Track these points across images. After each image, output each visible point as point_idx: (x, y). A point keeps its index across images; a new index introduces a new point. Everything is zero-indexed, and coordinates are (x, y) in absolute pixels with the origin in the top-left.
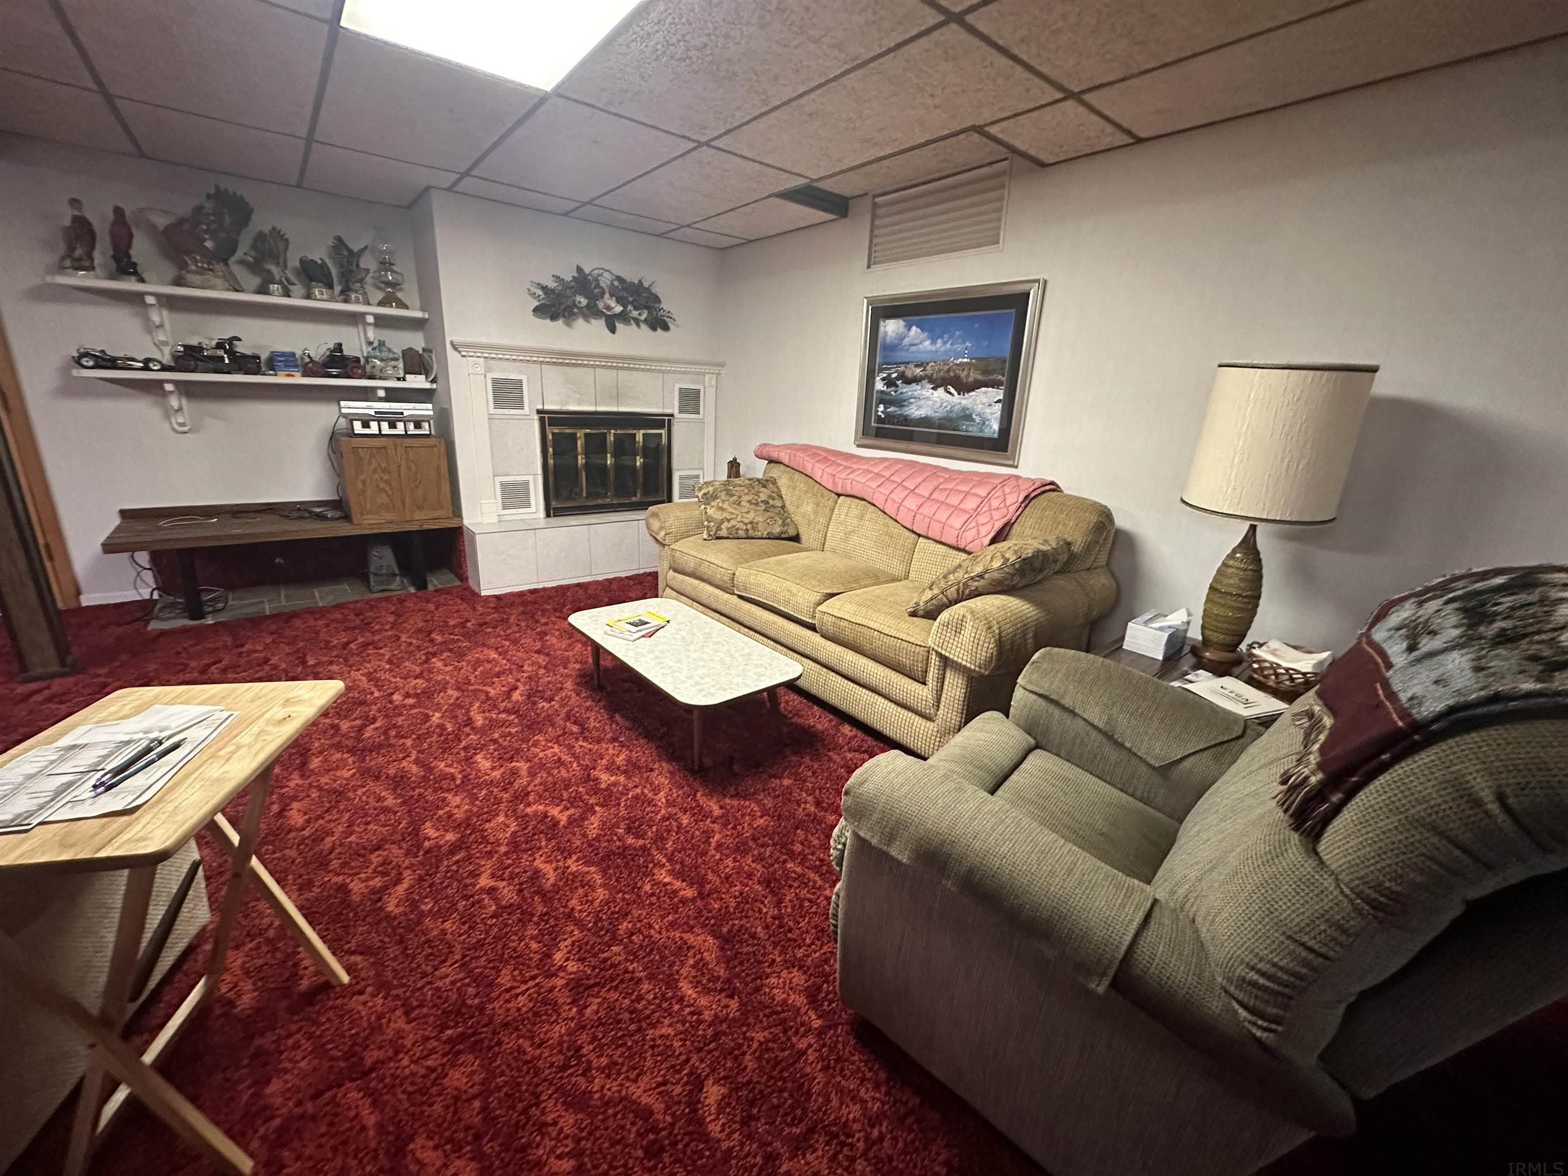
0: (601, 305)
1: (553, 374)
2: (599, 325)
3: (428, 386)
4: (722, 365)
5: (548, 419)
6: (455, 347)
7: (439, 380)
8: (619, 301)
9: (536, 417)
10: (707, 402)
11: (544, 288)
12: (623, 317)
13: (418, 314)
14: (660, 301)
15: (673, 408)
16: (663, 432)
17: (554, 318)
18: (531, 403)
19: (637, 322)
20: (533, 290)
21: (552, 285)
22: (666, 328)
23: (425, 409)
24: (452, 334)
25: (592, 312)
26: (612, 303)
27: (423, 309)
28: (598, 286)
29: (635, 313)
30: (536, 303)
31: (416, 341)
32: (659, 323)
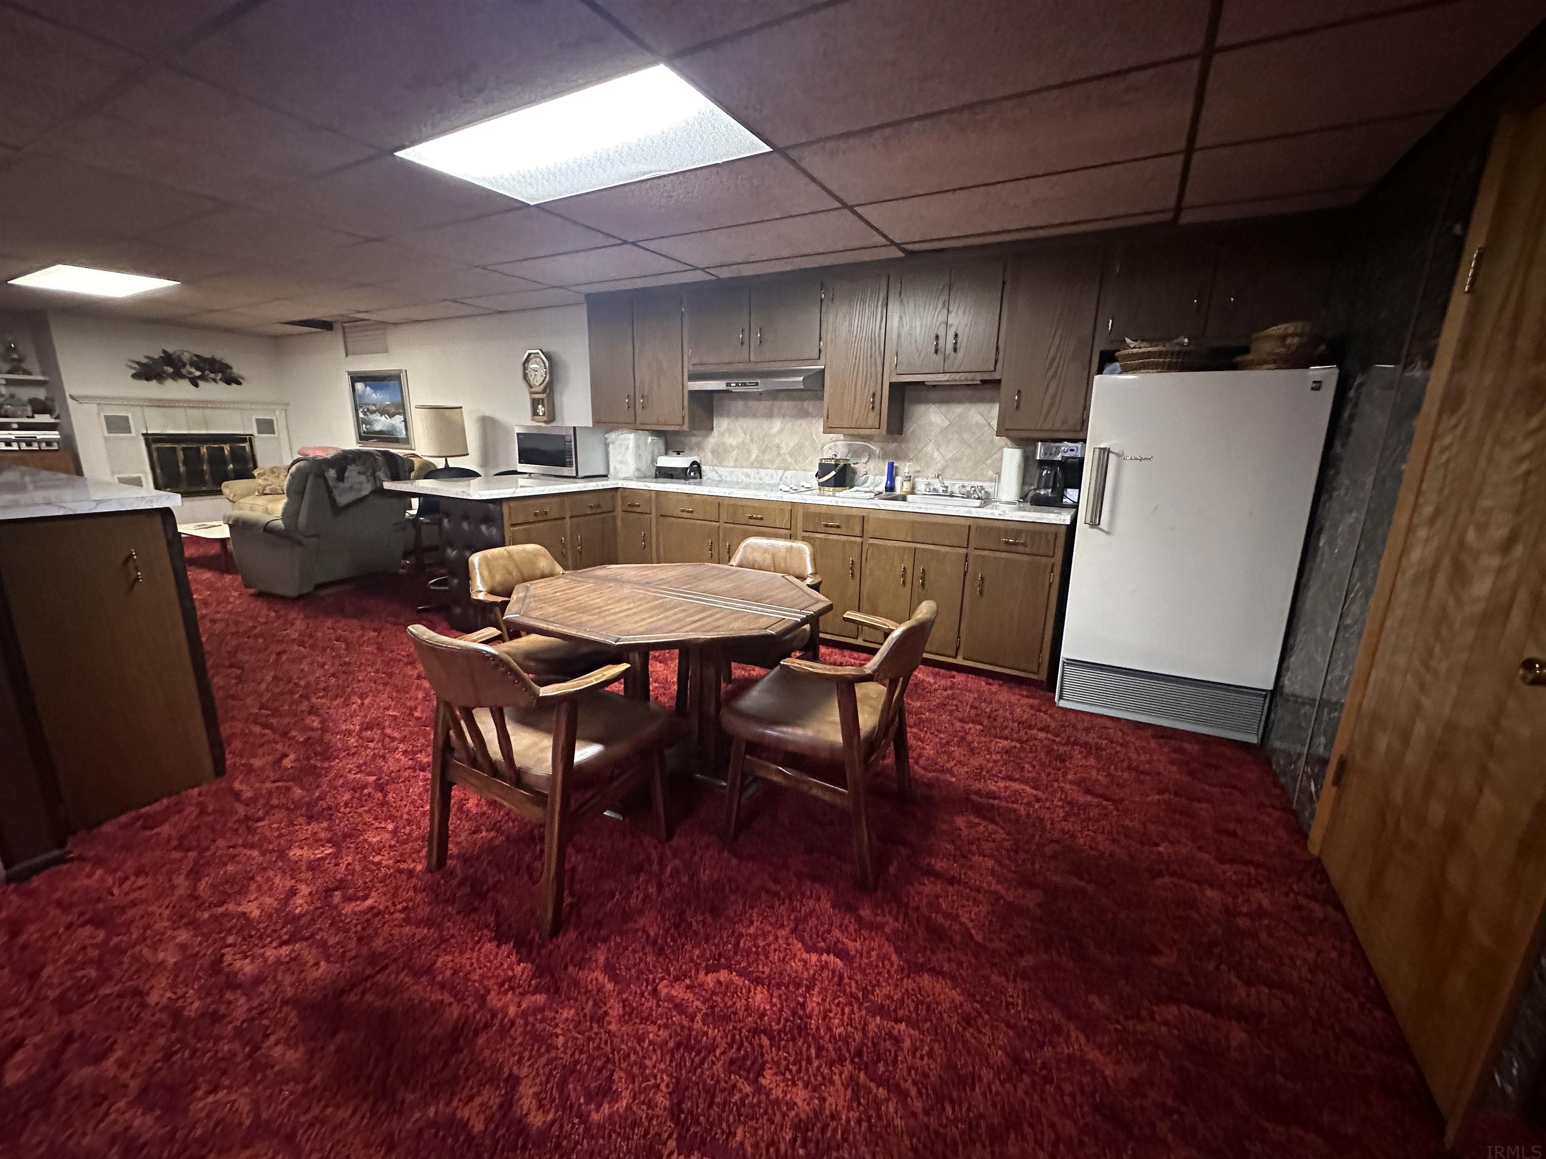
0: (184, 371)
1: (150, 412)
2: (185, 384)
3: (53, 421)
4: (288, 404)
5: (150, 440)
6: (72, 397)
7: (62, 415)
8: (198, 369)
9: (142, 438)
10: (280, 426)
11: (138, 363)
12: (203, 378)
13: (41, 378)
14: (231, 368)
15: (254, 430)
16: (247, 445)
17: (148, 379)
18: (137, 430)
19: (215, 380)
20: (130, 364)
21: (144, 361)
22: (239, 383)
23: (54, 435)
24: (69, 390)
25: (177, 375)
26: (193, 370)
27: (43, 374)
28: (180, 360)
29: (212, 375)
30: (133, 371)
31: (41, 394)
32: (232, 380)
